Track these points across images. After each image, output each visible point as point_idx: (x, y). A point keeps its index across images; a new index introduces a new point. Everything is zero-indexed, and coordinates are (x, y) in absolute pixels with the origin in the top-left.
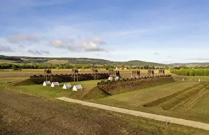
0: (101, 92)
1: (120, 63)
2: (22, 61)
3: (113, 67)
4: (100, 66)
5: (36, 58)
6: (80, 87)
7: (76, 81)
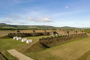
0: (41, 45)
2: (18, 27)
3: (56, 30)
4: (50, 29)
6: (31, 41)
7: (34, 36)
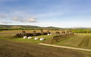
1: (44, 28)
5: (6, 25)
